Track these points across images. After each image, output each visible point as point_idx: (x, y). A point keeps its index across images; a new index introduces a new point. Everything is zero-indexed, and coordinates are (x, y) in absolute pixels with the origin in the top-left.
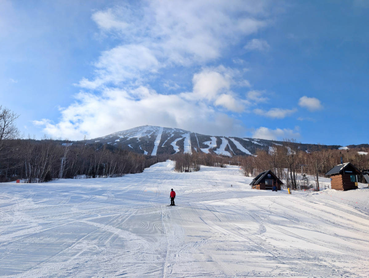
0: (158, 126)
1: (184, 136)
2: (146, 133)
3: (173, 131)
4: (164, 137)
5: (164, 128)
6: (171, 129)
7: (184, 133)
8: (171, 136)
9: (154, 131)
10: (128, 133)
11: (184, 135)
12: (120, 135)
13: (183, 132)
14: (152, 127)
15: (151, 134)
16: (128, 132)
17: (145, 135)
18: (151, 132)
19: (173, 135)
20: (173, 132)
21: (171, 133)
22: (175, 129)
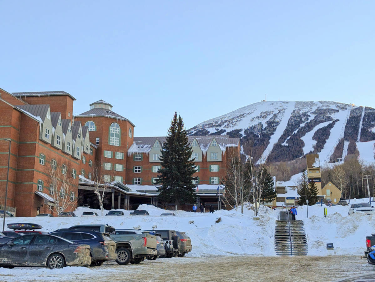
0: (285, 100)
1: (334, 116)
2: (258, 118)
3: (314, 108)
4: (294, 123)
5: (298, 103)
6: (312, 104)
7: (337, 109)
8: (308, 119)
9: (276, 112)
10: (226, 121)
11: (336, 113)
12: (211, 126)
13: (337, 107)
14: (273, 104)
15: (268, 119)
16: (225, 119)
17: (256, 122)
18: (270, 114)
19: (312, 117)
20: (313, 111)
21: (309, 114)
22: (321, 102)
